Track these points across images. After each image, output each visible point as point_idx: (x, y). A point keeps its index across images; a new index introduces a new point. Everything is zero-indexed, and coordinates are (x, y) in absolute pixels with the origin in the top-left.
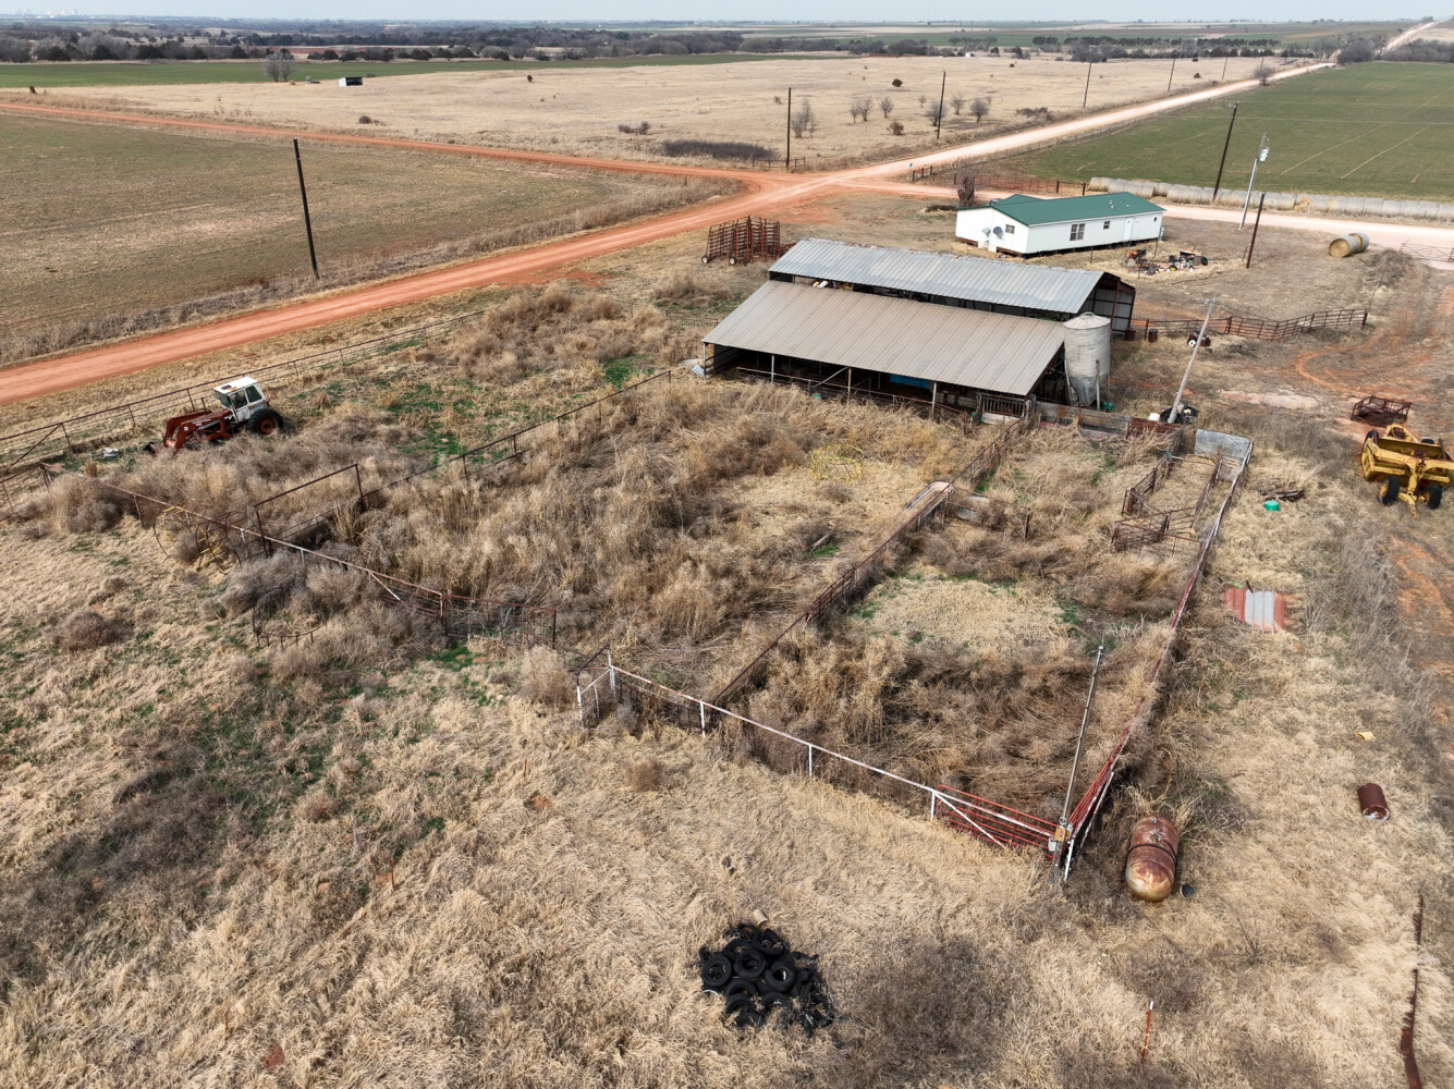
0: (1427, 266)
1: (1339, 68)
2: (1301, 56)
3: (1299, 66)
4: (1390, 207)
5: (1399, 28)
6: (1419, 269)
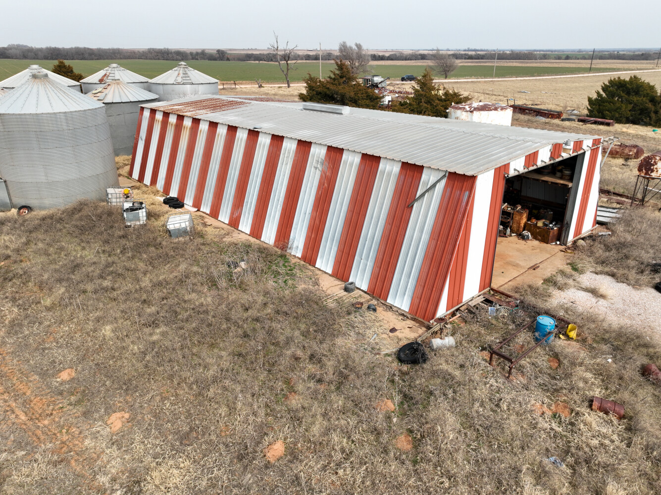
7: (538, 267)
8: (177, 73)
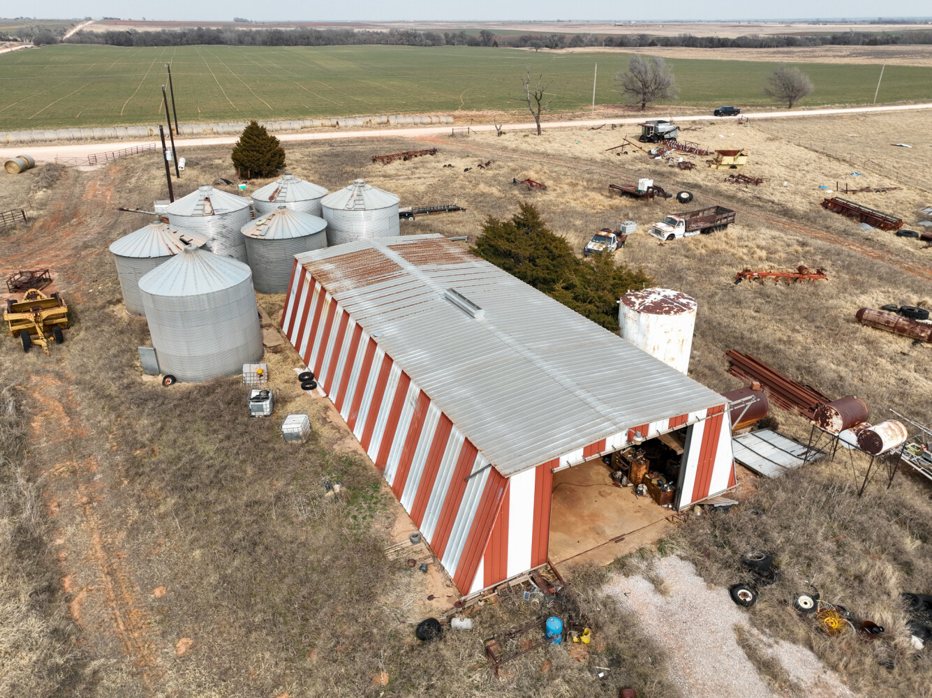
0: (77, 171)
1: (36, 47)
2: (9, 40)
3: (7, 47)
4: (49, 134)
5: (73, 24)
6: (71, 173)
7: (623, 539)
8: (351, 193)
